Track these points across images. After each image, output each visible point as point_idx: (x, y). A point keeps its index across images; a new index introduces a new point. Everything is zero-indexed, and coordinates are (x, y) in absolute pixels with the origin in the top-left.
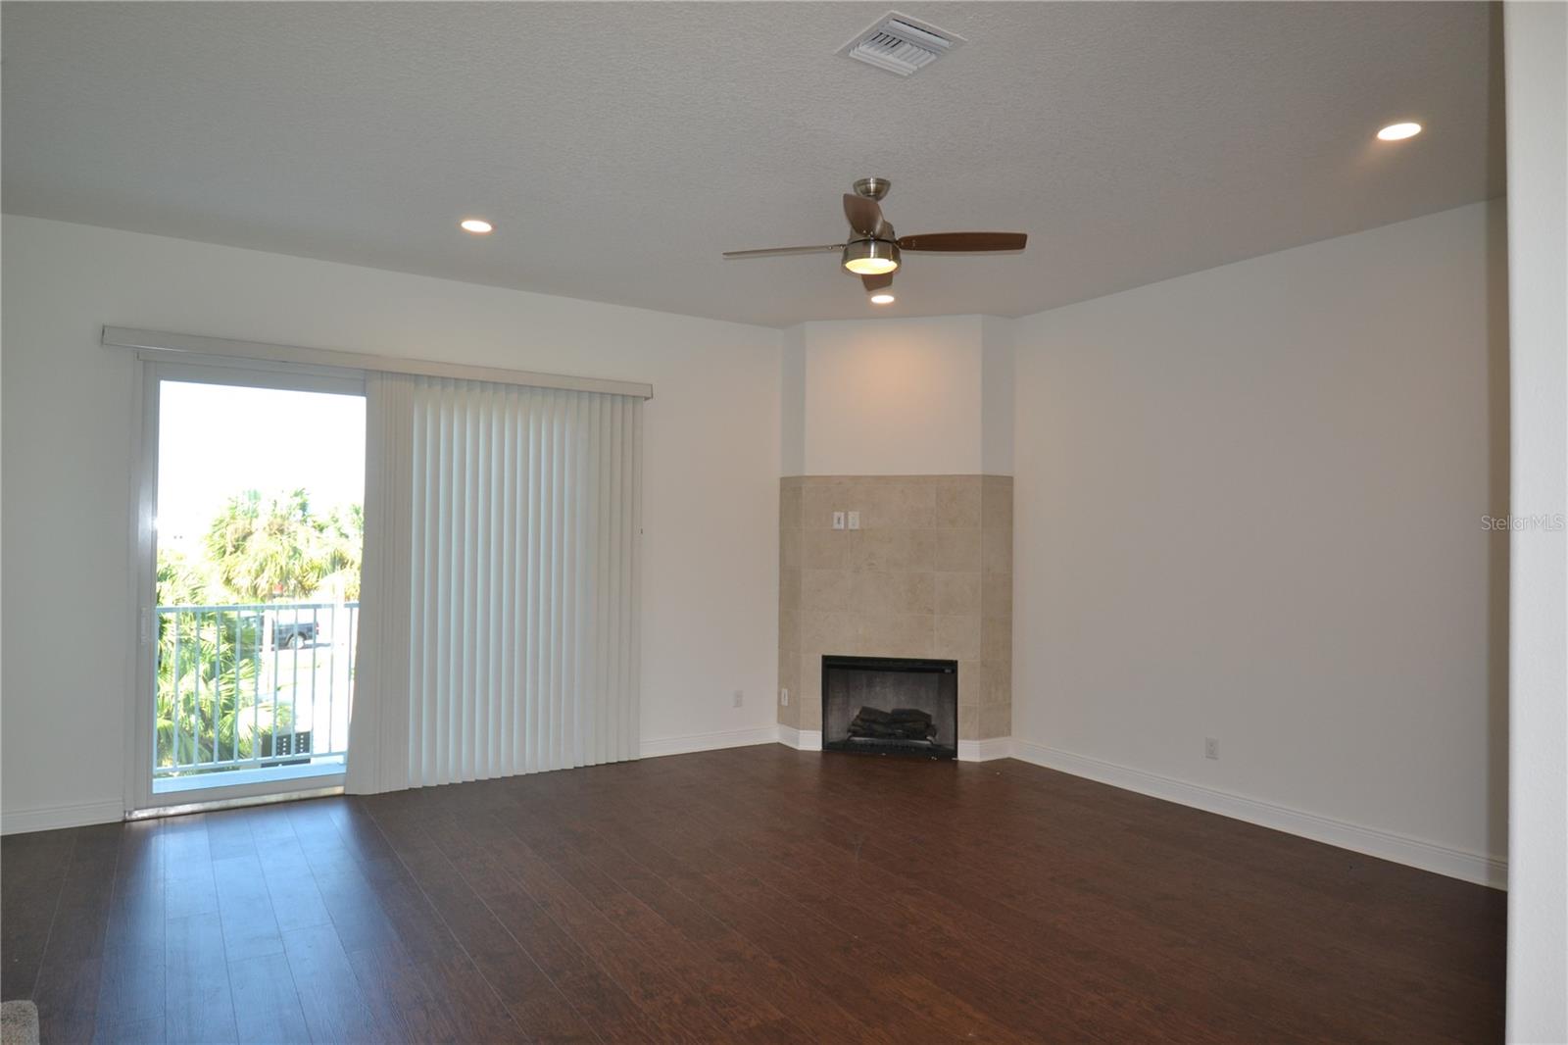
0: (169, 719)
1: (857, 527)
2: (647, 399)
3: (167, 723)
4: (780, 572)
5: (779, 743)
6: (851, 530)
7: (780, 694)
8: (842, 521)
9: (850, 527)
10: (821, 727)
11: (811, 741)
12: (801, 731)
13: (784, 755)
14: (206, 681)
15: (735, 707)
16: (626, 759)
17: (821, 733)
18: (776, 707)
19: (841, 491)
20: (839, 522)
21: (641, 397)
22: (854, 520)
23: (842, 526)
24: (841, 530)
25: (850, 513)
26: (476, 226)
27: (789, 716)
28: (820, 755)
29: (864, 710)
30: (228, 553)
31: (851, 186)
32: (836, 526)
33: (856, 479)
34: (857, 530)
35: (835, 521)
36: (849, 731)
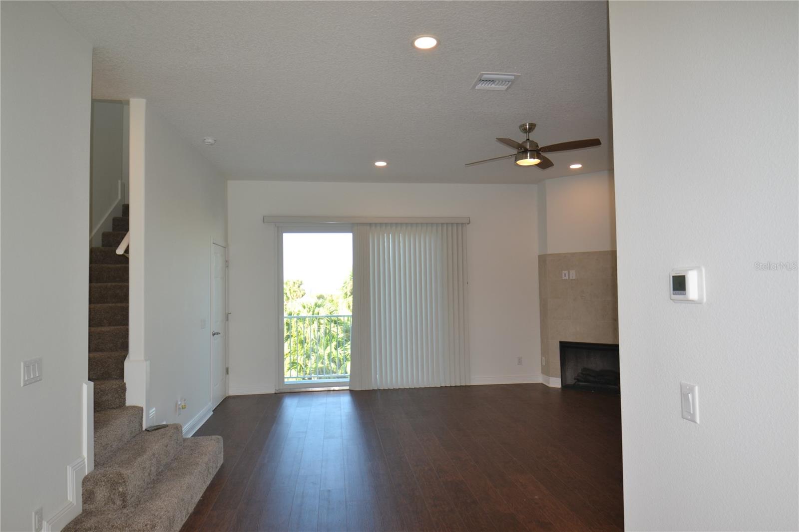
0: (323, 364)
1: (574, 278)
2: (468, 224)
3: (322, 366)
4: (540, 300)
5: (542, 384)
6: (572, 280)
7: (542, 359)
8: (567, 275)
9: (571, 278)
10: (560, 376)
11: (555, 383)
12: (551, 378)
13: (544, 389)
14: (336, 349)
15: (518, 364)
16: (464, 385)
17: (560, 379)
18: (541, 365)
19: (565, 260)
20: (565, 276)
21: (465, 223)
22: (573, 274)
23: (567, 278)
24: (566, 279)
25: (570, 271)
26: (381, 164)
27: (546, 371)
28: (560, 391)
29: (585, 369)
30: (348, 296)
31: (518, 128)
32: (564, 278)
33: (573, 254)
34: (574, 280)
35: (563, 275)
36: (575, 379)
